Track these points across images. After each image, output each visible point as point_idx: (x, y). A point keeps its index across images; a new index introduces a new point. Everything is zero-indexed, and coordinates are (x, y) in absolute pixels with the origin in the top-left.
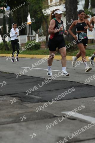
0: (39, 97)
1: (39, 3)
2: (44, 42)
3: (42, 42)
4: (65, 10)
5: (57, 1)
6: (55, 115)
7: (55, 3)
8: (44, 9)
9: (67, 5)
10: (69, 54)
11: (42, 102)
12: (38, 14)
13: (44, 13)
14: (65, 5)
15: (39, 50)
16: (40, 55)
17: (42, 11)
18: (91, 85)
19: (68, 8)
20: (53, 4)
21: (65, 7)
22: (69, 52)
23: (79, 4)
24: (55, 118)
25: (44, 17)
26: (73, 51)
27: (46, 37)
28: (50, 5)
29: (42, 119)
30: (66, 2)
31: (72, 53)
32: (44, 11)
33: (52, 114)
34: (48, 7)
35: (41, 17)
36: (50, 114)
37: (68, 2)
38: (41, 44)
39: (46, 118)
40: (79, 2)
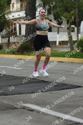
0: (1, 91)
1: (3, 9)
2: (6, 43)
3: (4, 43)
4: (25, 15)
5: (18, 8)
6: (16, 106)
7: (16, 10)
8: (7, 14)
9: (27, 12)
10: (28, 54)
11: (4, 95)
12: (2, 19)
13: (6, 18)
14: (25, 11)
15: (1, 50)
16: (3, 54)
17: (5, 16)
18: (47, 81)
19: (28, 14)
20: (15, 10)
21: (25, 13)
22: (27, 52)
23: (37, 11)
24: (16, 109)
25: (6, 21)
26: (31, 52)
27: (8, 39)
28: (12, 11)
29: (4, 110)
30: (26, 8)
31: (30, 53)
32: (6, 16)
33: (13, 106)
34: (10, 12)
35: (4, 22)
36: (11, 105)
37: (28, 9)
38: (3, 45)
39: (7, 109)
40: (37, 9)
